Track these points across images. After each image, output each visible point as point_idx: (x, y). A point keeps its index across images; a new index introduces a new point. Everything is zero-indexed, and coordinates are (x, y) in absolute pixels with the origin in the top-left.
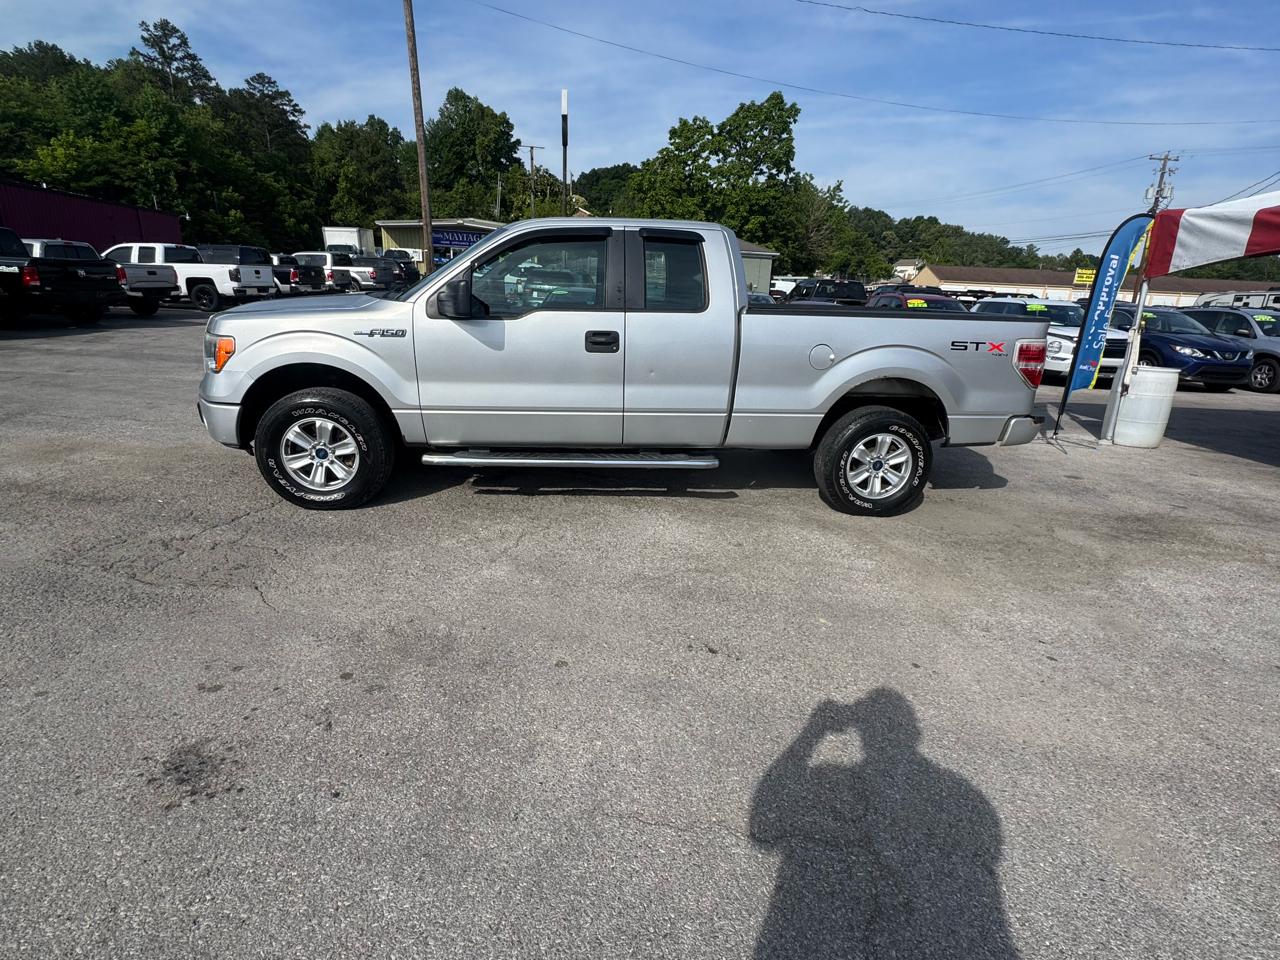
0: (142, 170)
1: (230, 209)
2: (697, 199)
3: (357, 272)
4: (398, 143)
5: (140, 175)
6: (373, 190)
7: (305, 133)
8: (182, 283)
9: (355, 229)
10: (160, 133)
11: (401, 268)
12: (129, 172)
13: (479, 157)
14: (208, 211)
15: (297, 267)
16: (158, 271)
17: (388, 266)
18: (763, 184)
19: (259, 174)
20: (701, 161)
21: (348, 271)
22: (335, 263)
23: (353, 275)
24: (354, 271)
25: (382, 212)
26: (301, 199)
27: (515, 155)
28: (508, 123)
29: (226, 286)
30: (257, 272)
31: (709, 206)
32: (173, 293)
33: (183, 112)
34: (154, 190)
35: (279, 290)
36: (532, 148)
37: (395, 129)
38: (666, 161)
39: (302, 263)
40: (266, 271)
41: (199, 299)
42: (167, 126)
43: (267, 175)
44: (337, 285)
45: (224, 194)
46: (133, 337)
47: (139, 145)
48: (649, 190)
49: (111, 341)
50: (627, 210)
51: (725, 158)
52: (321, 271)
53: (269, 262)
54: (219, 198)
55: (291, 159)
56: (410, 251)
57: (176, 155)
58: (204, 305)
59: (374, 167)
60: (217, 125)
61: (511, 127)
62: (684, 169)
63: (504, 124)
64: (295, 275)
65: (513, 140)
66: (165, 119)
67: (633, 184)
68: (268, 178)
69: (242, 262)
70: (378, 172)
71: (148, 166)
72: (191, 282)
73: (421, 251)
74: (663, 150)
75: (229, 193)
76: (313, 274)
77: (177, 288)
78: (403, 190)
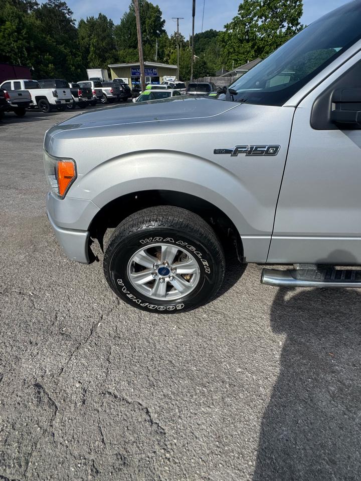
0: (12, 47)
1: (49, 64)
2: (250, 44)
3: (105, 90)
4: (112, 27)
5: (12, 50)
6: (105, 50)
7: (74, 24)
8: (34, 99)
9: (100, 70)
10: (16, 28)
11: (123, 87)
12: (7, 49)
13: (147, 31)
14: (40, 65)
15: (80, 89)
16: (22, 93)
17: (117, 86)
18: (284, 32)
19: (58, 46)
20: (254, 22)
21: (101, 90)
22: (95, 86)
23: (104, 92)
24: (104, 89)
25: (109, 61)
26: (76, 57)
27: (163, 28)
28: (159, 11)
29: (52, 100)
30: (64, 92)
31: (256, 47)
32: (31, 104)
33: (24, 17)
34: (18, 56)
35: (74, 101)
36: (178, 19)
37: (110, 20)
38: (236, 24)
39: (81, 87)
40: (68, 91)
41: (42, 107)
42: (19, 24)
43: (61, 46)
44: (97, 97)
45: (45, 57)
46: (16, 128)
47: (9, 35)
48: (228, 40)
49: (7, 131)
50: (212, 54)
51: (265, 20)
52: (90, 90)
53: (68, 87)
54: (44, 59)
55: (70, 38)
56: (123, 79)
57: (25, 38)
58: (44, 109)
59: (104, 38)
60: (38, 22)
61: (160, 13)
62: (245, 28)
63: (158, 11)
64: (80, 93)
65: (162, 20)
66: (17, 21)
67: (220, 38)
68: (62, 48)
69: (57, 87)
70: (106, 41)
71: (14, 45)
72: (38, 98)
73: (127, 79)
74: (235, 18)
75: (47, 56)
76: (87, 91)
77: (32, 102)
78: (117, 51)
